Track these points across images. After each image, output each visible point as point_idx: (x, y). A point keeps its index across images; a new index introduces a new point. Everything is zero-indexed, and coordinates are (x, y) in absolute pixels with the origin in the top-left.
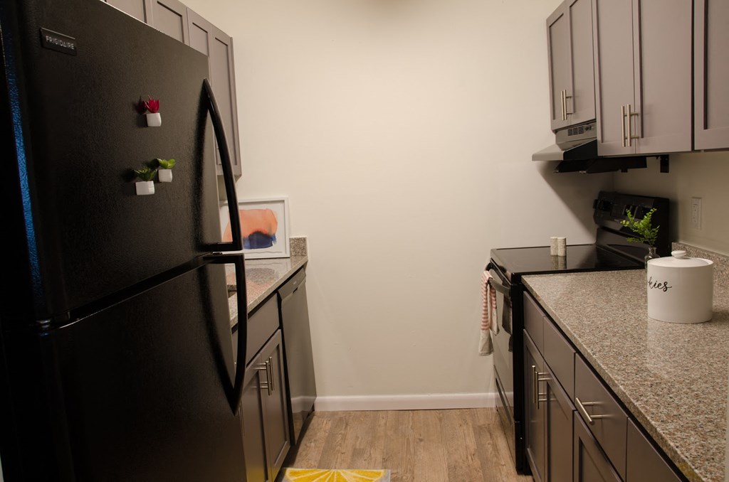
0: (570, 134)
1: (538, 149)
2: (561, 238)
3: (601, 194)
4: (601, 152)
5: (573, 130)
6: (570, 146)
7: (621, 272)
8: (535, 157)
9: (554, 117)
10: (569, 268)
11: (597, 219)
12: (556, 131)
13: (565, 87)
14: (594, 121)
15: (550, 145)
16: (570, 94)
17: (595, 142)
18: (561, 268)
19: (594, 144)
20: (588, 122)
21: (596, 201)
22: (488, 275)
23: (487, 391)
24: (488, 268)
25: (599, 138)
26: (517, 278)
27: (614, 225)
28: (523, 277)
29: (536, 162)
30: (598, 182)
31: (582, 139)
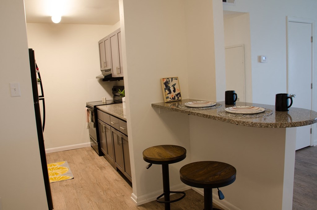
0: (105, 72)
1: (97, 76)
2: (105, 98)
3: (114, 87)
4: (113, 76)
5: (106, 71)
6: (106, 75)
7: (118, 104)
8: (97, 78)
9: (101, 67)
10: (107, 104)
11: (113, 93)
12: (102, 71)
13: (103, 60)
14: (111, 69)
15: (100, 74)
16: (105, 62)
17: (111, 74)
18: (105, 104)
19: (111, 75)
20: (110, 69)
21: (113, 89)
22: (87, 108)
23: (88, 142)
24: (86, 107)
25: (112, 73)
26: (95, 106)
27: (117, 94)
28: (97, 106)
29: (97, 79)
30: (113, 83)
31: (108, 73)
